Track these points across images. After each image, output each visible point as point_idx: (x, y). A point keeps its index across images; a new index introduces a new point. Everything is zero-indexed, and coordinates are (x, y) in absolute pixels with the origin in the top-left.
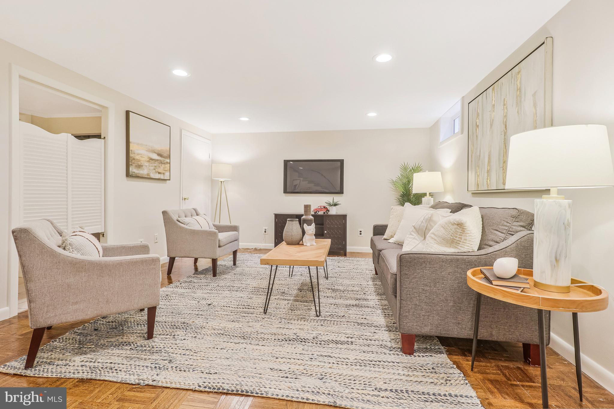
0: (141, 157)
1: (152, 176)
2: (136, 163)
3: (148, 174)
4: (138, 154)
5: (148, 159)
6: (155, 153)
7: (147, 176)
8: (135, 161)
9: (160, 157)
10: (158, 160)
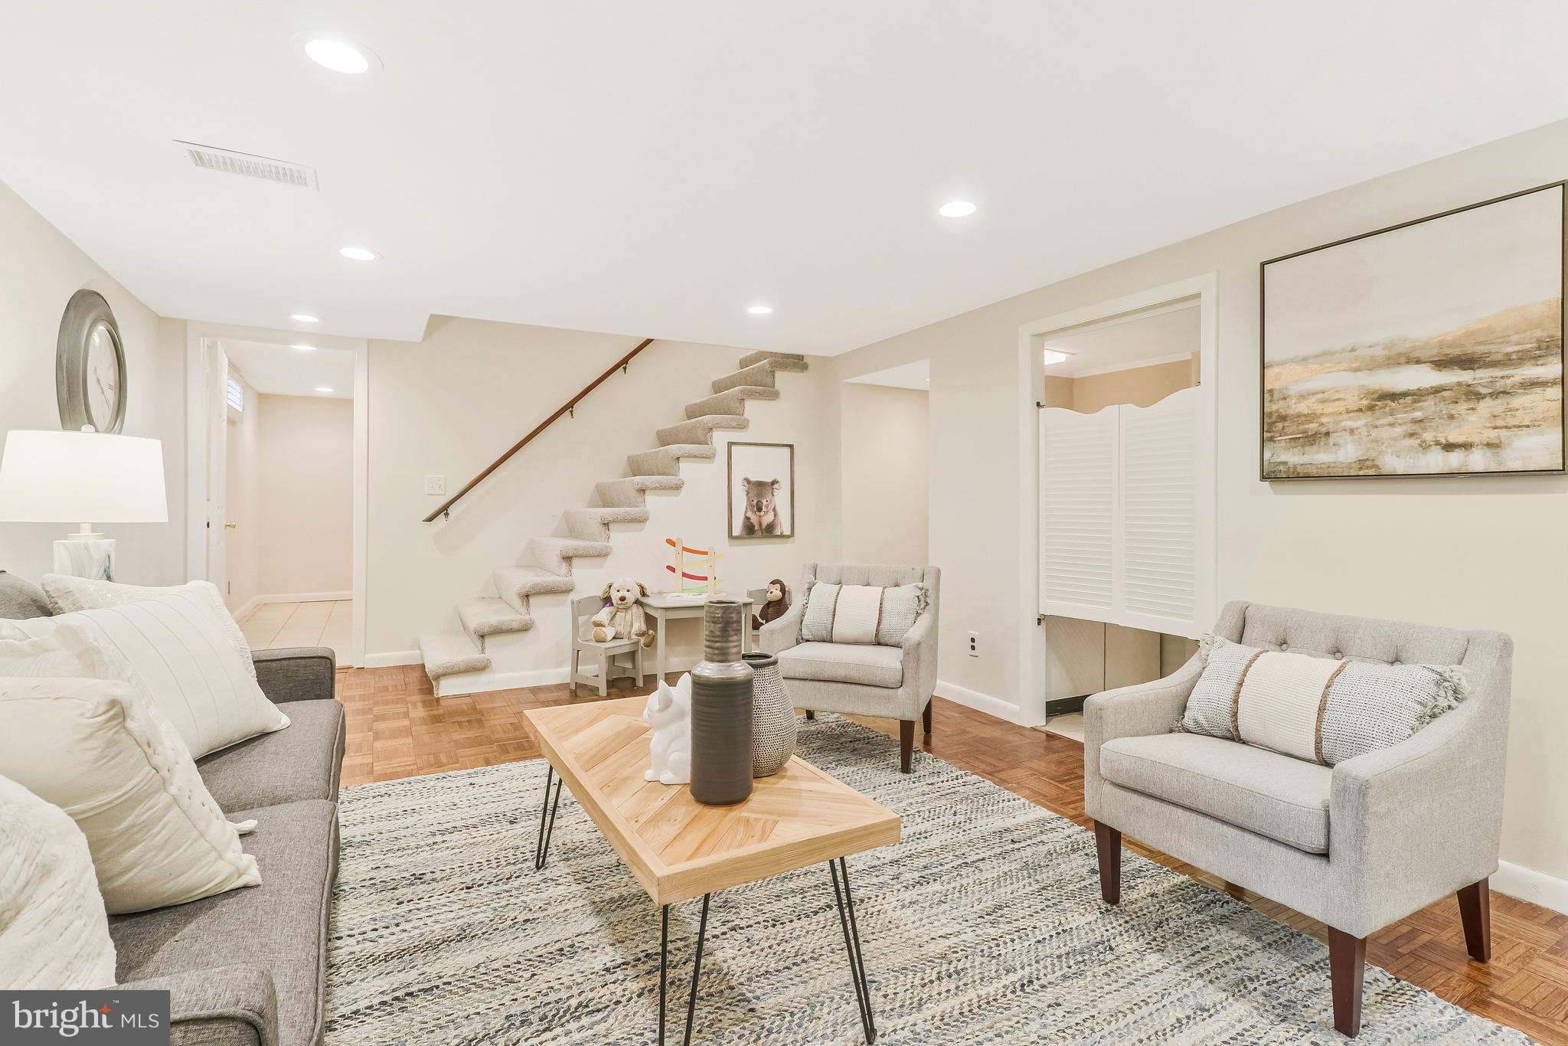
0: (1324, 401)
1: (1392, 463)
2: (1294, 428)
3: (1362, 462)
4: (1303, 397)
5: (1365, 402)
6: (1418, 362)
7: (1360, 469)
8: (1286, 424)
9: (1460, 372)
10: (1437, 390)
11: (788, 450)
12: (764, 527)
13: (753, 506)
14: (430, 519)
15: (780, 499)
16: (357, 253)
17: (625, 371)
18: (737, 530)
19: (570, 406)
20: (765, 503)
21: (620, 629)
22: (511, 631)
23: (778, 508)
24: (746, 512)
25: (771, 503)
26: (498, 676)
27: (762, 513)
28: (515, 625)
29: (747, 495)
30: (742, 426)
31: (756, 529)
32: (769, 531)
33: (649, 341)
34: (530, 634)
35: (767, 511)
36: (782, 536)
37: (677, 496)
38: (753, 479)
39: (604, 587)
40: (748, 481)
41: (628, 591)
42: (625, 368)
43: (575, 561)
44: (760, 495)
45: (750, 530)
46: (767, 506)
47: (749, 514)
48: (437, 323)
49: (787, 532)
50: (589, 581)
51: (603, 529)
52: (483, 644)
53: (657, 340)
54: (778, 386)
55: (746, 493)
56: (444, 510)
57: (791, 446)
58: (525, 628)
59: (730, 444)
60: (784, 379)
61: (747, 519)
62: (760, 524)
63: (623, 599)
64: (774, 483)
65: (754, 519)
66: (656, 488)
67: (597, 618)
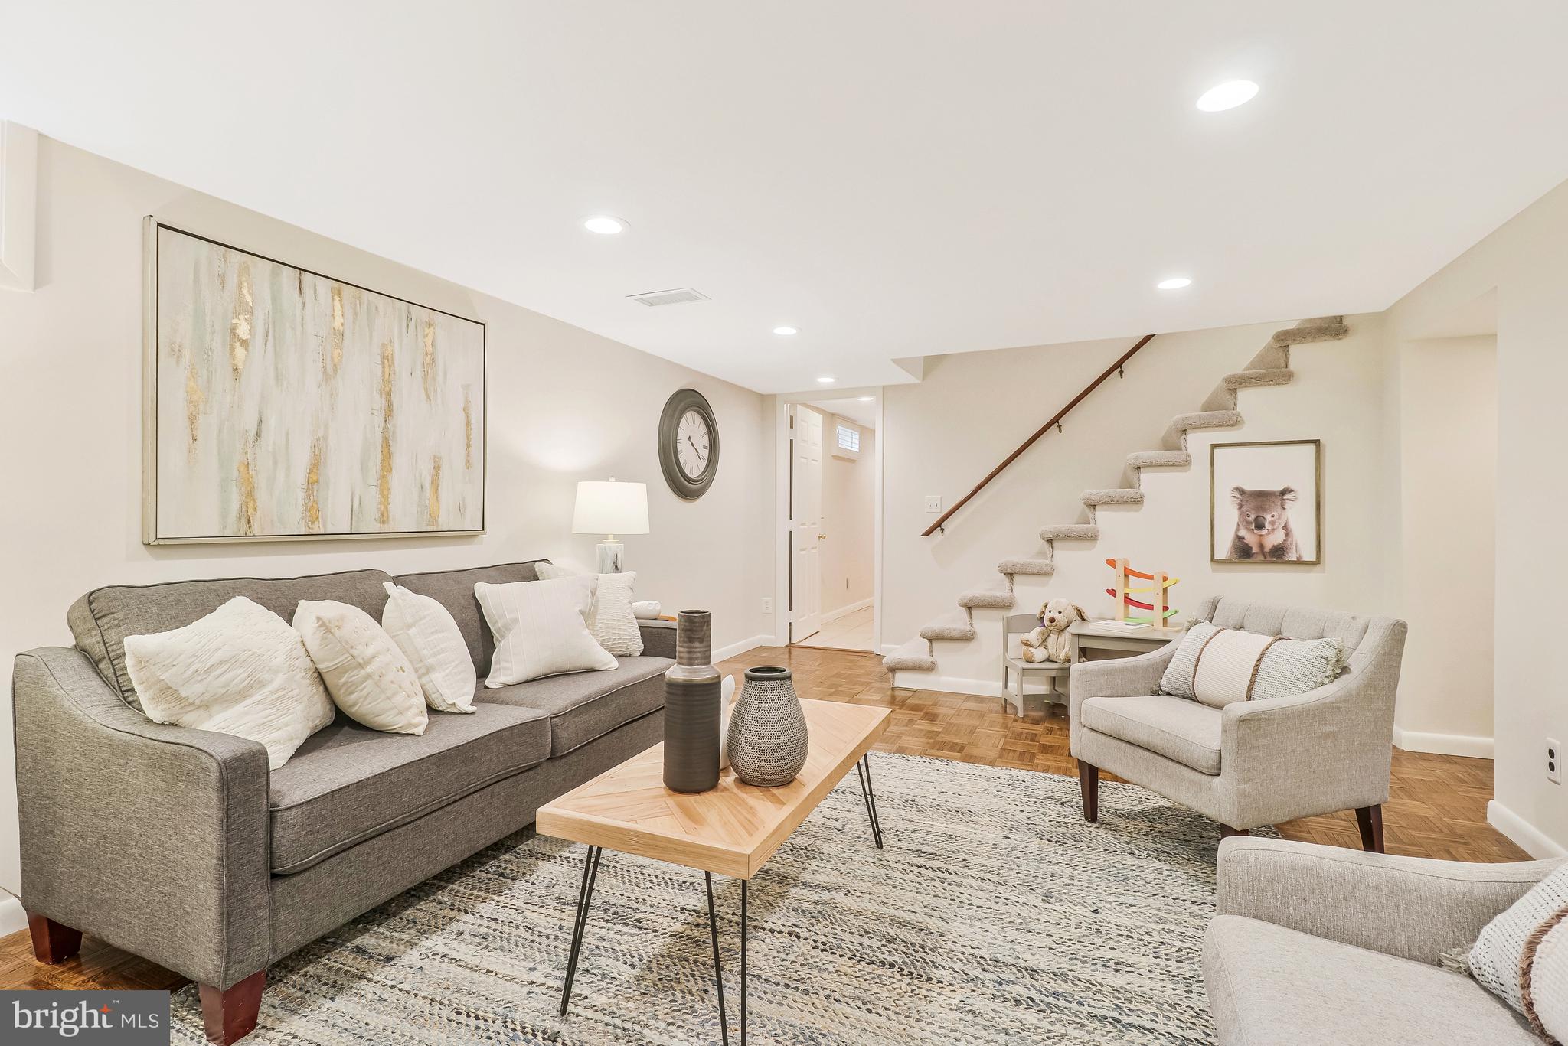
11: (1312, 448)
12: (1267, 549)
13: (1249, 523)
14: (927, 534)
15: (1298, 516)
16: (785, 331)
17: (1121, 375)
18: (1224, 550)
19: (1056, 420)
20: (1268, 517)
21: (1052, 651)
22: (952, 639)
23: (1292, 526)
24: (1238, 530)
25: (1279, 518)
26: (944, 679)
27: (1264, 532)
28: (955, 634)
29: (1240, 508)
30: (1234, 423)
31: (1254, 551)
32: (1278, 554)
33: (1148, 338)
34: (972, 644)
35: (1273, 530)
36: (1299, 562)
37: (1137, 511)
38: (1249, 487)
39: (1041, 608)
40: (1242, 492)
41: (1060, 613)
42: (1121, 373)
43: (1017, 578)
44: (1262, 508)
45: (1243, 552)
46: (1273, 523)
47: (1243, 533)
48: (932, 364)
49: (1309, 555)
50: (1029, 598)
51: (1046, 546)
52: (931, 647)
53: (1159, 335)
54: (1293, 365)
55: (1237, 507)
56: (939, 525)
57: (1317, 442)
58: (967, 638)
59: (1213, 447)
60: (1300, 355)
61: (1240, 538)
62: (1261, 546)
63: (1052, 620)
64: (1283, 493)
65: (1251, 539)
66: (1106, 503)
67: (1027, 636)
